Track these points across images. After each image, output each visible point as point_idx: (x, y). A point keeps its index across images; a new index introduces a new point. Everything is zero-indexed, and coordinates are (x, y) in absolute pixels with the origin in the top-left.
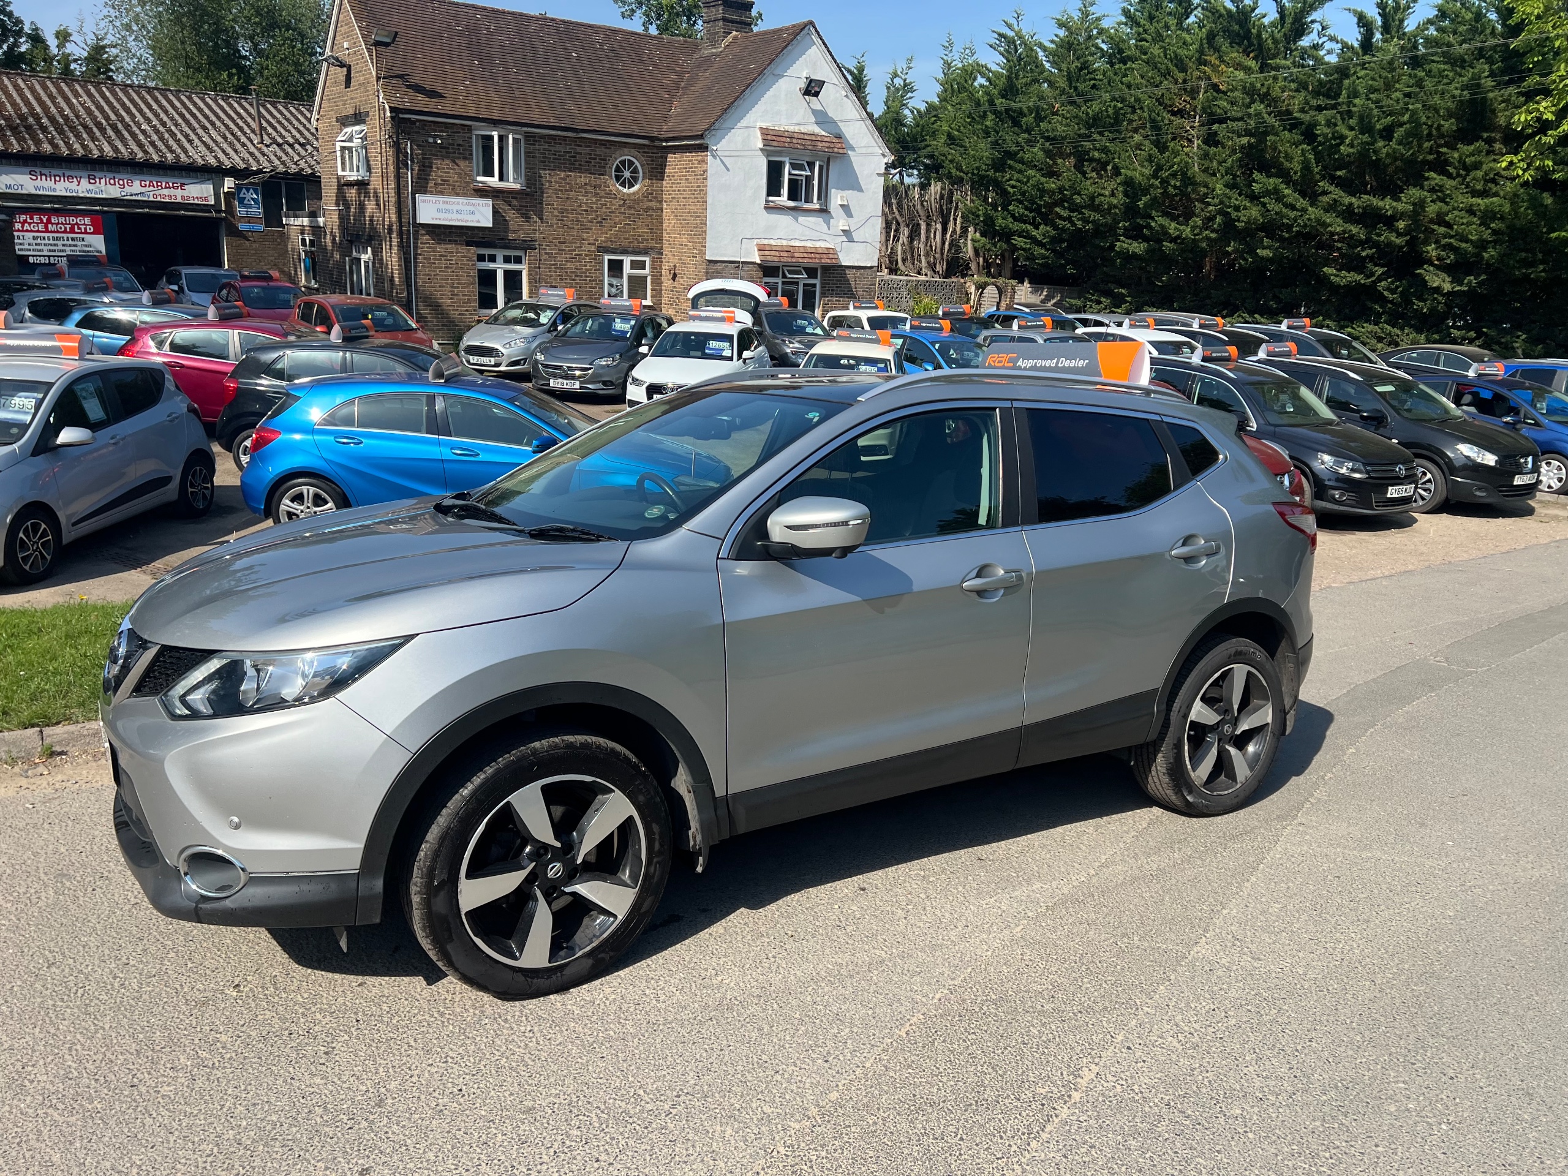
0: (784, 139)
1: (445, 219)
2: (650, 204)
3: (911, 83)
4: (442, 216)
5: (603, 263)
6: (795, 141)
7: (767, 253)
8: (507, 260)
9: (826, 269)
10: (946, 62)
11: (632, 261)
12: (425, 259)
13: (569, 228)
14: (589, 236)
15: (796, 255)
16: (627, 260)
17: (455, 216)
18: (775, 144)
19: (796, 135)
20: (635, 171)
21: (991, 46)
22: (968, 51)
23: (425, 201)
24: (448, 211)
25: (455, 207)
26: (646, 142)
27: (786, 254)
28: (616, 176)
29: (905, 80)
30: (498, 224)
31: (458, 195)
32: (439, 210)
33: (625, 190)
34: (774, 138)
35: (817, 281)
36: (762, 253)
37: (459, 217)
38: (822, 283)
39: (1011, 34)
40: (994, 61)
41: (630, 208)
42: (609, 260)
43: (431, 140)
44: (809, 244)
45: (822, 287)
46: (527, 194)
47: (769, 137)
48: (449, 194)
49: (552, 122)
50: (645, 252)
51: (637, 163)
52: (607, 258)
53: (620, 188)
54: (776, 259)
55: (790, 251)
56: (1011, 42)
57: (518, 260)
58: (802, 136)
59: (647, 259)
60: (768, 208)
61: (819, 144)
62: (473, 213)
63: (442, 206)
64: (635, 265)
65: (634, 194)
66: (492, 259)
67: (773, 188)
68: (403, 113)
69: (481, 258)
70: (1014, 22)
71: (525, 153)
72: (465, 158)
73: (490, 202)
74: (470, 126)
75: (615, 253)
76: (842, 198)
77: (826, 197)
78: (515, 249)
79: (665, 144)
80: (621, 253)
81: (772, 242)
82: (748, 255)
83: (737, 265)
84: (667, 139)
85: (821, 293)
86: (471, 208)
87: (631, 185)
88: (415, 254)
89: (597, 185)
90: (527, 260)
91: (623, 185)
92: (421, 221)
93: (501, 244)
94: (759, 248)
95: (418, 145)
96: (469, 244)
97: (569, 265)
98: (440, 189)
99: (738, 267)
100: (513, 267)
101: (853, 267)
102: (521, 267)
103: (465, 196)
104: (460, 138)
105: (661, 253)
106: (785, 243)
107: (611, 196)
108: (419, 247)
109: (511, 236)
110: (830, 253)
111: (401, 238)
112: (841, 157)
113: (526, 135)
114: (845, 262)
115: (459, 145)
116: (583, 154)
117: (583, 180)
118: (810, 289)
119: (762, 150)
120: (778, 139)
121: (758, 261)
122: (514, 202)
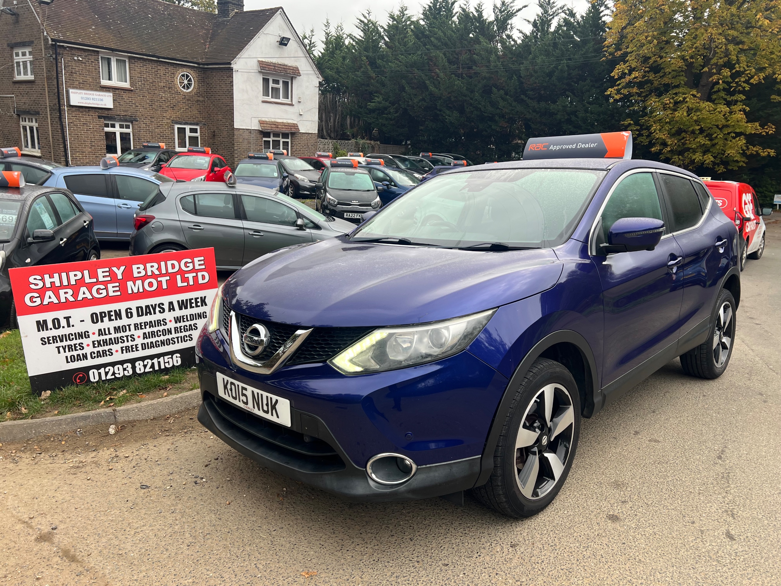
0: (271, 67)
1: (86, 103)
2: (199, 99)
4: (84, 101)
5: (174, 129)
6: (276, 68)
7: (265, 125)
8: (121, 126)
9: (293, 134)
10: (326, 33)
11: (190, 129)
12: (74, 125)
13: (156, 110)
14: (167, 115)
15: (280, 126)
16: (188, 128)
17: (91, 101)
18: (267, 69)
19: (276, 65)
20: (190, 80)
21: (357, 27)
22: (339, 28)
23: (74, 93)
24: (88, 99)
25: (91, 97)
26: (196, 65)
27: (274, 126)
28: (180, 82)
29: (311, 41)
30: (116, 107)
31: (93, 90)
32: (82, 98)
33: (185, 91)
34: (266, 66)
35: (289, 140)
36: (262, 125)
37: (94, 102)
38: (291, 141)
39: (366, 21)
40: (359, 34)
41: (188, 100)
42: (178, 128)
43: (76, 58)
44: (285, 121)
45: (292, 143)
46: (132, 91)
47: (264, 66)
48: (87, 89)
49: (145, 51)
50: (197, 124)
51: (190, 76)
52: (176, 126)
53: (182, 89)
54: (270, 128)
55: (276, 124)
56: (365, 24)
57: (128, 127)
58: (279, 66)
59: (198, 128)
60: (263, 102)
61: (288, 70)
62: (102, 100)
63: (84, 96)
64: (192, 131)
65: (190, 92)
66: (113, 126)
67: (266, 93)
68: (59, 43)
69: (107, 126)
70: (367, 15)
71: (130, 68)
72: (95, 69)
73: (111, 94)
74: (98, 51)
75: (181, 124)
76: (300, 98)
77: (292, 97)
78: (126, 121)
79: (206, 67)
80: (185, 124)
81: (267, 120)
82: (255, 126)
83: (250, 131)
84: (207, 64)
85: (291, 146)
86: (101, 97)
87: (188, 88)
88: (69, 123)
89: (170, 87)
90: (133, 127)
91: (184, 87)
92: (72, 104)
93: (118, 118)
94: (261, 123)
95: (69, 61)
96: (100, 117)
97: (156, 130)
98: (82, 86)
99: (251, 132)
100: (125, 130)
101: (306, 133)
102: (129, 131)
103: (96, 90)
104: (92, 58)
105: (205, 125)
106: (273, 120)
107: (178, 93)
108: (71, 119)
109: (123, 113)
110: (295, 126)
111: (60, 113)
112: (298, 77)
113: (130, 58)
114: (302, 131)
115: (92, 62)
116: (162, 70)
117: (162, 84)
118: (286, 144)
119: (260, 72)
120: (269, 67)
121: (261, 129)
122: (125, 96)
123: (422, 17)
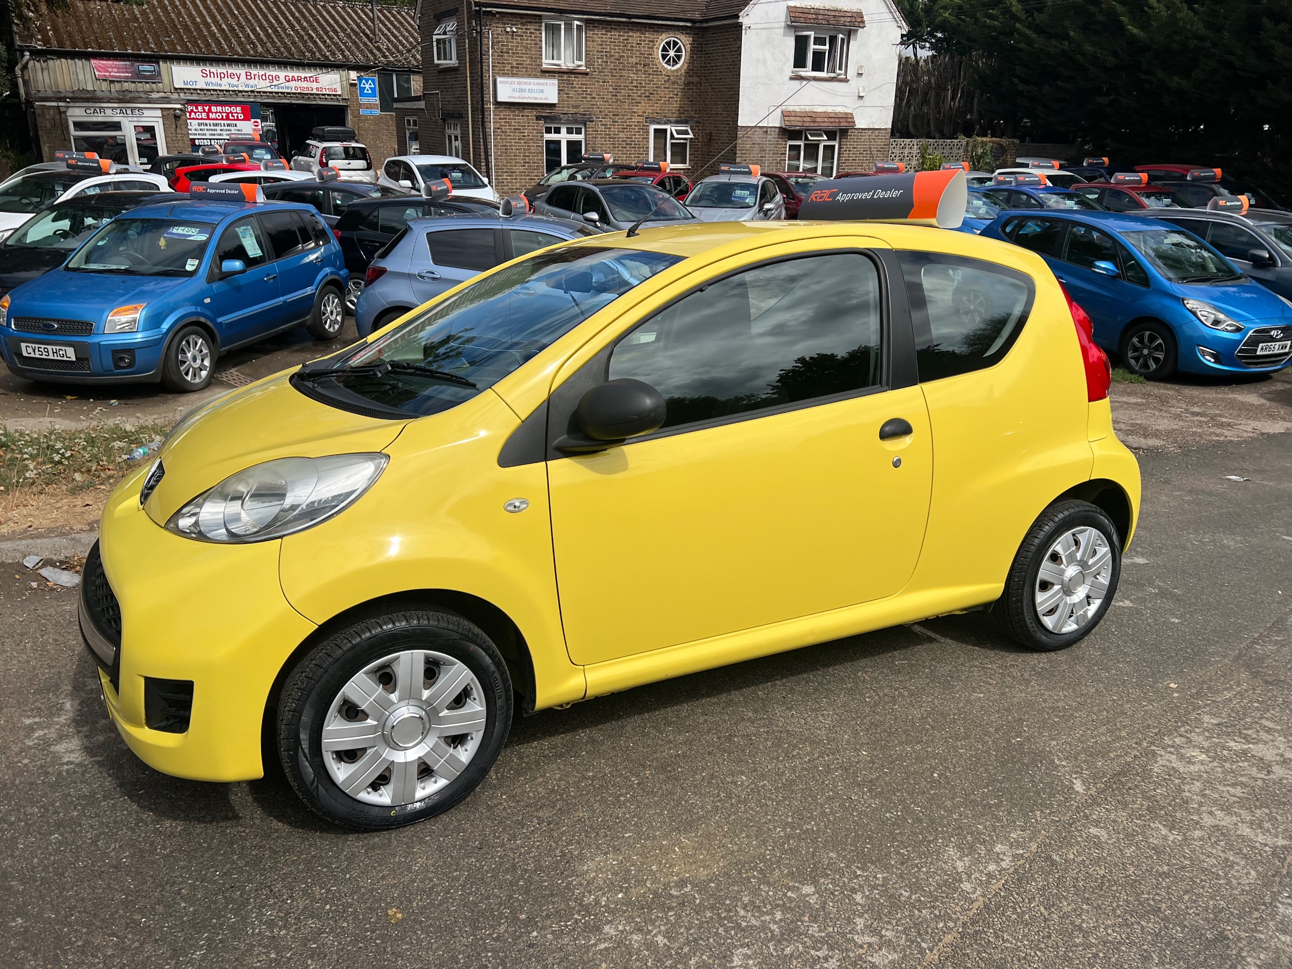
0: (810, 16)
1: (519, 98)
2: (691, 79)
4: (517, 94)
5: (648, 133)
6: (820, 17)
7: (792, 118)
8: (570, 131)
9: (844, 132)
12: (503, 132)
13: (622, 102)
14: (639, 109)
15: (818, 120)
16: (670, 129)
17: (527, 94)
18: (802, 20)
19: (821, 12)
20: (679, 50)
23: (504, 83)
24: (522, 90)
25: (527, 87)
26: (689, 24)
27: (809, 119)
28: (663, 55)
30: (563, 101)
31: (530, 76)
32: (514, 90)
33: (669, 68)
34: (801, 15)
35: (836, 144)
36: (787, 118)
37: (531, 95)
38: (840, 145)
41: (673, 83)
42: (655, 130)
43: (508, 29)
44: (830, 109)
45: (840, 148)
46: (587, 74)
47: (797, 15)
48: (523, 76)
49: (609, 9)
50: (686, 122)
51: (680, 43)
52: (652, 127)
53: (666, 66)
54: (800, 124)
55: (812, 116)
57: (579, 132)
58: (827, 13)
60: (795, 78)
61: (842, 19)
62: (542, 91)
63: (517, 86)
65: (677, 71)
66: (558, 131)
67: (799, 62)
68: (486, 7)
69: (548, 131)
71: (586, 37)
72: (536, 44)
73: (556, 82)
74: (541, 16)
75: (659, 123)
76: (861, 67)
77: (846, 67)
78: (576, 122)
79: (705, 25)
80: (666, 123)
81: (797, 109)
82: (775, 121)
83: (766, 130)
84: (707, 21)
85: (839, 154)
86: (541, 87)
87: (675, 63)
88: (495, 128)
89: (646, 64)
90: (586, 131)
91: (668, 62)
92: (499, 99)
93: (565, 117)
94: (785, 114)
95: (498, 34)
96: (538, 118)
97: (621, 135)
98: (515, 71)
99: (766, 132)
100: (574, 137)
101: (869, 129)
102: (580, 137)
103: (536, 77)
104: (532, 27)
105: (699, 122)
106: (808, 109)
107: (658, 73)
108: (497, 122)
109: (573, 111)
110: (848, 118)
111: (483, 115)
112: (860, 30)
113: (587, 22)
114: (858, 125)
115: (531, 33)
116: (635, 37)
117: (634, 60)
118: (829, 149)
119: (789, 27)
120: (805, 16)
121: (784, 126)
122: (576, 81)
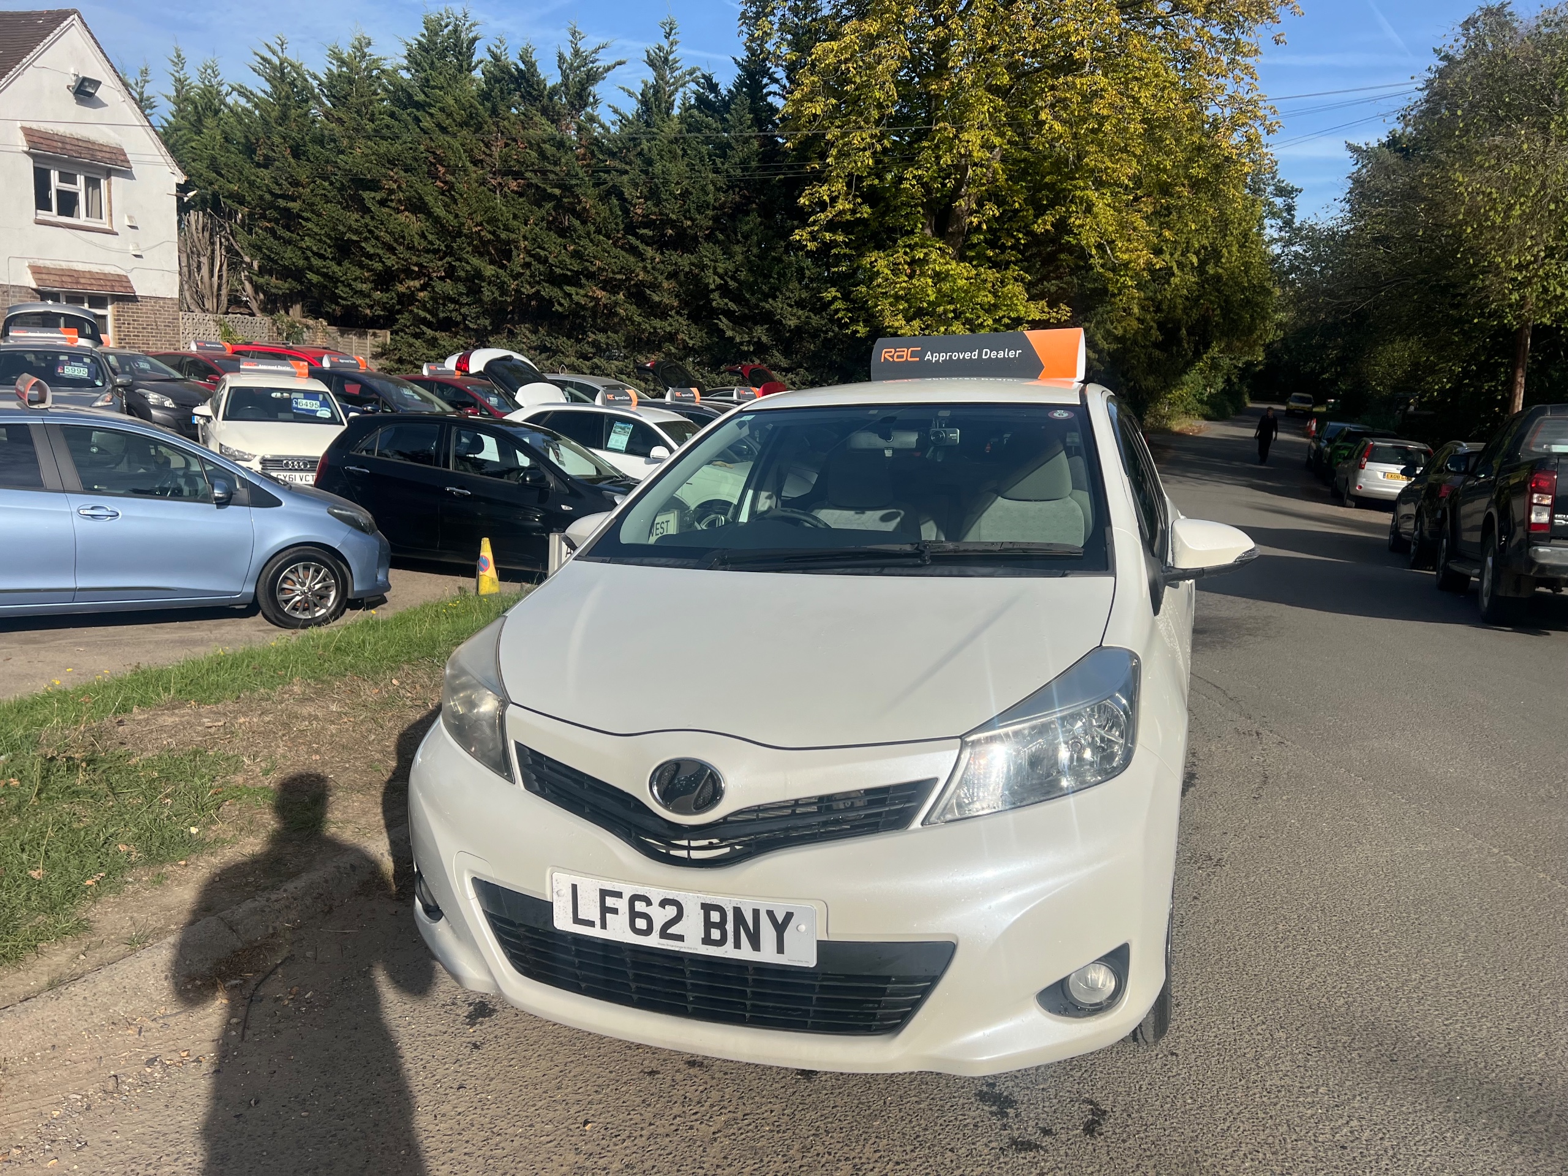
0: (55, 144)
3: (148, 99)
6: (68, 147)
7: (44, 276)
9: (118, 299)
10: (178, 80)
15: (82, 281)
18: (44, 147)
19: (68, 140)
21: (254, 70)
22: (209, 71)
27: (69, 279)
34: (42, 141)
35: (108, 313)
36: (38, 276)
38: (115, 315)
39: (276, 61)
40: (260, 86)
44: (95, 269)
45: (115, 320)
47: (35, 139)
55: (74, 275)
56: (274, 68)
58: (76, 143)
60: (39, 222)
61: (98, 153)
67: (43, 203)
70: (278, 49)
76: (131, 217)
77: (111, 215)
81: (48, 264)
82: (21, 278)
83: (6, 289)
85: (115, 327)
94: (37, 271)
99: (7, 292)
101: (151, 297)
106: (65, 265)
110: (123, 280)
114: (141, 291)
119: (27, 153)
120: (49, 142)
121: (35, 285)
123: (405, 63)
